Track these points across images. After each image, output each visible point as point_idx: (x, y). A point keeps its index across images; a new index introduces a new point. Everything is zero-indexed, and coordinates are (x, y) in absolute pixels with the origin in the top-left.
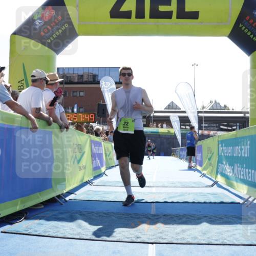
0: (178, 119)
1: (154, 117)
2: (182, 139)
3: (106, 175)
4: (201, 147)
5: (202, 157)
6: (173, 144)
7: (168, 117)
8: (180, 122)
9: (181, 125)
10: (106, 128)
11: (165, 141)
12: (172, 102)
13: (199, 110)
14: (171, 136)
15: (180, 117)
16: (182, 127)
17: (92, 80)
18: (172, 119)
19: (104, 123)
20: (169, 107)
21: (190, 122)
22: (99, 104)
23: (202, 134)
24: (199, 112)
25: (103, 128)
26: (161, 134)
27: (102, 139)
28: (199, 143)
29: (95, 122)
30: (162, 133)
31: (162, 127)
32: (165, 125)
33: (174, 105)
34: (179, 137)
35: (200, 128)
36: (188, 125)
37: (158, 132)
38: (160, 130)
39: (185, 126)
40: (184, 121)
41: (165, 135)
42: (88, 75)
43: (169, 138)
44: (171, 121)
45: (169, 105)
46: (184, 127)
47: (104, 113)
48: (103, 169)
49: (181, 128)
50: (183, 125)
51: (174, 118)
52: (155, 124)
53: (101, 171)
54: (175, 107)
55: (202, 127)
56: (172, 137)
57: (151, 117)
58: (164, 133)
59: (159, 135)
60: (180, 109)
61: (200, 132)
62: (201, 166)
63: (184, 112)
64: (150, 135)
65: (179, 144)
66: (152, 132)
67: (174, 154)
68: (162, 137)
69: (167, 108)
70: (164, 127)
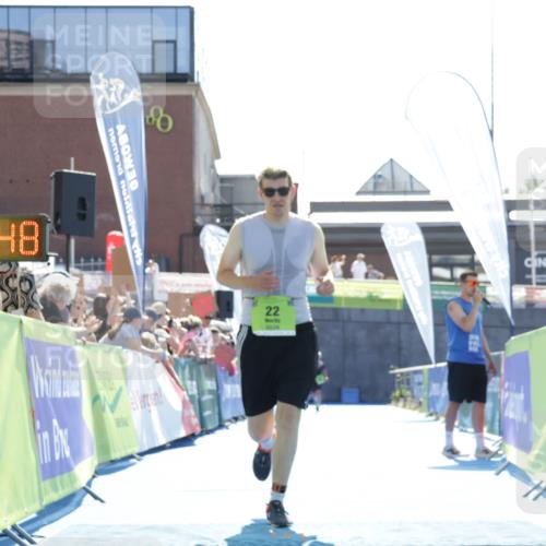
0: (419, 237)
2: (437, 325)
3: (96, 497)
4: (523, 359)
5: (527, 405)
6: (400, 349)
7: (376, 229)
8: (430, 252)
9: (431, 265)
10: (93, 281)
11: (361, 335)
12: (391, 160)
13: (512, 196)
14: (388, 312)
15: (426, 229)
16: (438, 271)
17: (25, 65)
18: (390, 239)
19: (87, 259)
20: (377, 183)
21: (471, 252)
22: (59, 177)
23: (530, 305)
24: (510, 206)
25: (81, 284)
26: (343, 305)
27: (79, 335)
28: (516, 344)
29: (42, 257)
30: (348, 299)
31: (347, 273)
32: (359, 267)
33: (397, 172)
34: (424, 320)
35: (519, 275)
36: (462, 265)
39: (451, 266)
40: (447, 245)
41: (362, 311)
42: (8, 42)
43: (377, 325)
44: (388, 245)
45: (377, 177)
46: (445, 273)
47: (83, 217)
48: (83, 471)
49: (432, 278)
50: (439, 265)
51: (402, 235)
53: (73, 480)
54: (402, 181)
55: (529, 271)
56: (394, 319)
59: (336, 311)
60: (427, 192)
61: (520, 293)
62: (525, 445)
63: (444, 206)
65: (425, 352)
67: (401, 396)
68: (349, 320)
69: (371, 188)
70: (355, 275)
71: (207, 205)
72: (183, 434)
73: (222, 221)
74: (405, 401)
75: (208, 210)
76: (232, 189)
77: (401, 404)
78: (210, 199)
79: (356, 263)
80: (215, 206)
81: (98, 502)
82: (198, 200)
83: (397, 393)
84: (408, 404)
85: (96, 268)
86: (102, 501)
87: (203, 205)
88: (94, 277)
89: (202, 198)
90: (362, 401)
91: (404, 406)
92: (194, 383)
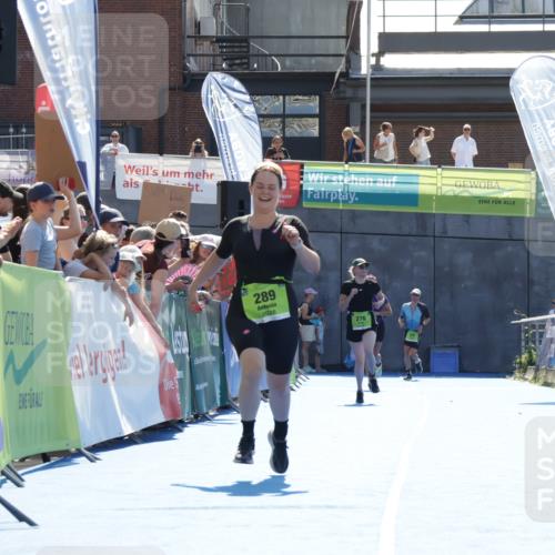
1: (383, 80)
3: (21, 517)
6: (530, 282)
11: (464, 259)
14: (509, 220)
26: (433, 209)
30: (443, 200)
31: (442, 157)
37: (412, 199)
38: (430, 182)
41: (467, 218)
43: (493, 243)
52: (388, 139)
57: (361, 82)
59: (422, 218)
64: (354, 215)
66: (364, 197)
67: (531, 362)
68: (444, 236)
69: (484, 9)
70: (456, 159)
71: (206, 38)
73: (230, 66)
74: (537, 370)
75: (206, 47)
76: (248, 9)
77: (530, 375)
78: (210, 29)
80: (219, 40)
81: (24, 524)
82: (190, 30)
83: (524, 358)
84: (542, 374)
85: (17, 144)
86: (31, 523)
87: (198, 37)
88: (15, 158)
89: (198, 25)
90: (464, 371)
91: (535, 379)
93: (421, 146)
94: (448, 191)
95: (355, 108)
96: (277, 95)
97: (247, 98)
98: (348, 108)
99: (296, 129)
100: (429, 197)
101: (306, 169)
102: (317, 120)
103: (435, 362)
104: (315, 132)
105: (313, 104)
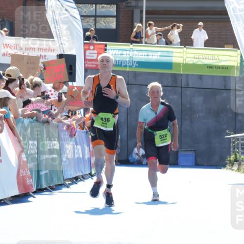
11: (198, 100)
30: (186, 66)
31: (187, 41)
37: (169, 65)
38: (180, 56)
41: (200, 77)
43: (215, 91)
58: (194, 66)
59: (175, 76)
66: (141, 64)
67: (236, 160)
68: (187, 87)
72: (16, 192)
74: (240, 165)
77: (235, 167)
79: (196, 31)
83: (232, 157)
90: (197, 165)
91: (239, 170)
92: (36, 142)
93: (175, 35)
94: (190, 61)
95: (137, 12)
96: (92, 4)
97: (74, 5)
98: (132, 12)
99: (103, 24)
100: (179, 64)
101: (108, 47)
102: (115, 19)
103: (181, 159)
104: (113, 26)
105: (112, 9)
